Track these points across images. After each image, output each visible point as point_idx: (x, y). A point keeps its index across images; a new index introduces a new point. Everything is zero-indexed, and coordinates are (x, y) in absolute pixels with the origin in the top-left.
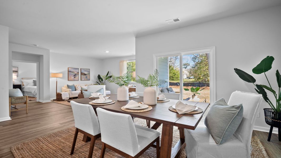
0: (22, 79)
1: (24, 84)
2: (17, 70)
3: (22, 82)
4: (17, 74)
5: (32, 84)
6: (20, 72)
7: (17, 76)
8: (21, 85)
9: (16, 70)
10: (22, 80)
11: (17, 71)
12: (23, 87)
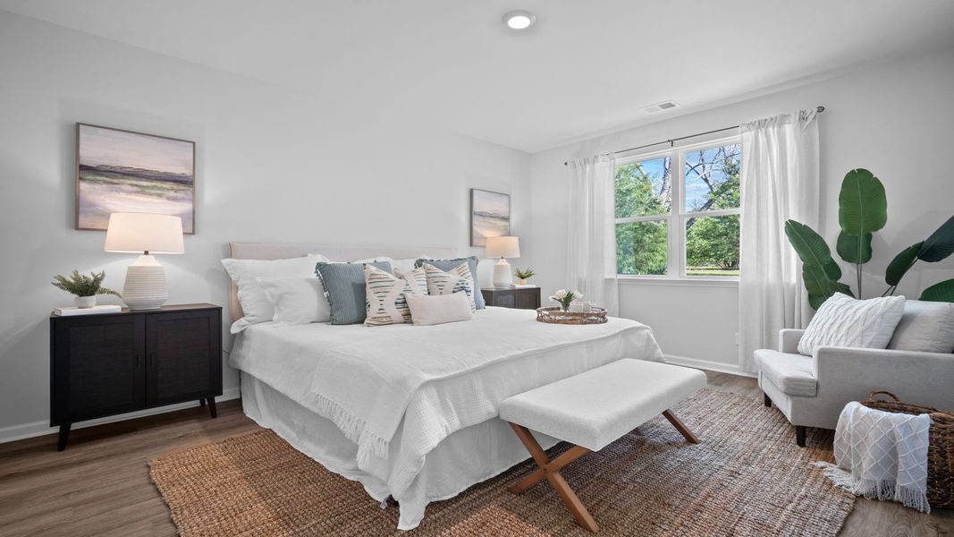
0: (229, 251)
1: (248, 298)
2: (188, 172)
3: (230, 285)
4: (186, 207)
5: (312, 300)
6: (210, 190)
7: (192, 226)
8: (219, 310)
9: (178, 170)
10: (225, 261)
11: (185, 182)
12: (235, 329)
